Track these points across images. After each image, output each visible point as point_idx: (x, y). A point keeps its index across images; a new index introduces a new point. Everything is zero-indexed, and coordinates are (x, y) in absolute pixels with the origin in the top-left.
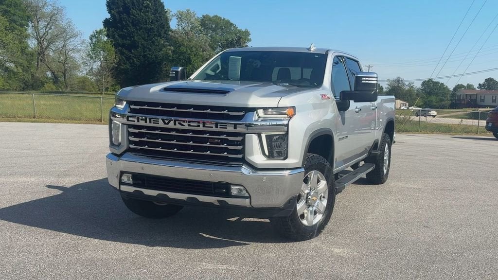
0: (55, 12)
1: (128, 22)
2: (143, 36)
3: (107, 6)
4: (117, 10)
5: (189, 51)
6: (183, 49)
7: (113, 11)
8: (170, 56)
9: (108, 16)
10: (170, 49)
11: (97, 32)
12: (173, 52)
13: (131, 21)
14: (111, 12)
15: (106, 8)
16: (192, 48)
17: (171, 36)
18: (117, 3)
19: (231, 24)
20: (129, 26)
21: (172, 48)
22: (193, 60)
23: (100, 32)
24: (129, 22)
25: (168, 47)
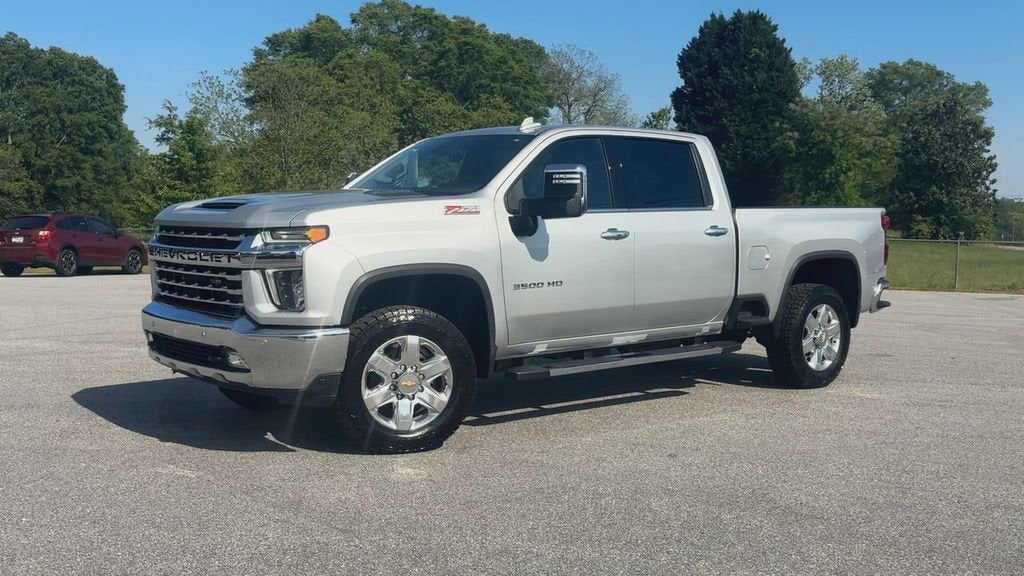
0: (602, 85)
1: (715, 92)
2: (743, 116)
3: (679, 65)
4: (697, 70)
5: (829, 138)
6: (818, 135)
7: (689, 74)
8: (791, 152)
9: (681, 83)
10: (791, 138)
11: (654, 116)
12: (799, 142)
13: (720, 89)
14: (686, 75)
15: (677, 69)
16: (835, 131)
17: (794, 112)
18: (698, 58)
19: (940, 74)
20: (716, 98)
21: (796, 134)
22: (837, 157)
23: (660, 115)
24: (717, 91)
25: (789, 134)
